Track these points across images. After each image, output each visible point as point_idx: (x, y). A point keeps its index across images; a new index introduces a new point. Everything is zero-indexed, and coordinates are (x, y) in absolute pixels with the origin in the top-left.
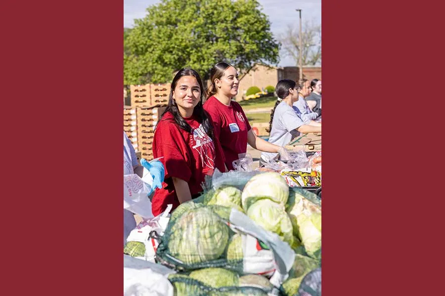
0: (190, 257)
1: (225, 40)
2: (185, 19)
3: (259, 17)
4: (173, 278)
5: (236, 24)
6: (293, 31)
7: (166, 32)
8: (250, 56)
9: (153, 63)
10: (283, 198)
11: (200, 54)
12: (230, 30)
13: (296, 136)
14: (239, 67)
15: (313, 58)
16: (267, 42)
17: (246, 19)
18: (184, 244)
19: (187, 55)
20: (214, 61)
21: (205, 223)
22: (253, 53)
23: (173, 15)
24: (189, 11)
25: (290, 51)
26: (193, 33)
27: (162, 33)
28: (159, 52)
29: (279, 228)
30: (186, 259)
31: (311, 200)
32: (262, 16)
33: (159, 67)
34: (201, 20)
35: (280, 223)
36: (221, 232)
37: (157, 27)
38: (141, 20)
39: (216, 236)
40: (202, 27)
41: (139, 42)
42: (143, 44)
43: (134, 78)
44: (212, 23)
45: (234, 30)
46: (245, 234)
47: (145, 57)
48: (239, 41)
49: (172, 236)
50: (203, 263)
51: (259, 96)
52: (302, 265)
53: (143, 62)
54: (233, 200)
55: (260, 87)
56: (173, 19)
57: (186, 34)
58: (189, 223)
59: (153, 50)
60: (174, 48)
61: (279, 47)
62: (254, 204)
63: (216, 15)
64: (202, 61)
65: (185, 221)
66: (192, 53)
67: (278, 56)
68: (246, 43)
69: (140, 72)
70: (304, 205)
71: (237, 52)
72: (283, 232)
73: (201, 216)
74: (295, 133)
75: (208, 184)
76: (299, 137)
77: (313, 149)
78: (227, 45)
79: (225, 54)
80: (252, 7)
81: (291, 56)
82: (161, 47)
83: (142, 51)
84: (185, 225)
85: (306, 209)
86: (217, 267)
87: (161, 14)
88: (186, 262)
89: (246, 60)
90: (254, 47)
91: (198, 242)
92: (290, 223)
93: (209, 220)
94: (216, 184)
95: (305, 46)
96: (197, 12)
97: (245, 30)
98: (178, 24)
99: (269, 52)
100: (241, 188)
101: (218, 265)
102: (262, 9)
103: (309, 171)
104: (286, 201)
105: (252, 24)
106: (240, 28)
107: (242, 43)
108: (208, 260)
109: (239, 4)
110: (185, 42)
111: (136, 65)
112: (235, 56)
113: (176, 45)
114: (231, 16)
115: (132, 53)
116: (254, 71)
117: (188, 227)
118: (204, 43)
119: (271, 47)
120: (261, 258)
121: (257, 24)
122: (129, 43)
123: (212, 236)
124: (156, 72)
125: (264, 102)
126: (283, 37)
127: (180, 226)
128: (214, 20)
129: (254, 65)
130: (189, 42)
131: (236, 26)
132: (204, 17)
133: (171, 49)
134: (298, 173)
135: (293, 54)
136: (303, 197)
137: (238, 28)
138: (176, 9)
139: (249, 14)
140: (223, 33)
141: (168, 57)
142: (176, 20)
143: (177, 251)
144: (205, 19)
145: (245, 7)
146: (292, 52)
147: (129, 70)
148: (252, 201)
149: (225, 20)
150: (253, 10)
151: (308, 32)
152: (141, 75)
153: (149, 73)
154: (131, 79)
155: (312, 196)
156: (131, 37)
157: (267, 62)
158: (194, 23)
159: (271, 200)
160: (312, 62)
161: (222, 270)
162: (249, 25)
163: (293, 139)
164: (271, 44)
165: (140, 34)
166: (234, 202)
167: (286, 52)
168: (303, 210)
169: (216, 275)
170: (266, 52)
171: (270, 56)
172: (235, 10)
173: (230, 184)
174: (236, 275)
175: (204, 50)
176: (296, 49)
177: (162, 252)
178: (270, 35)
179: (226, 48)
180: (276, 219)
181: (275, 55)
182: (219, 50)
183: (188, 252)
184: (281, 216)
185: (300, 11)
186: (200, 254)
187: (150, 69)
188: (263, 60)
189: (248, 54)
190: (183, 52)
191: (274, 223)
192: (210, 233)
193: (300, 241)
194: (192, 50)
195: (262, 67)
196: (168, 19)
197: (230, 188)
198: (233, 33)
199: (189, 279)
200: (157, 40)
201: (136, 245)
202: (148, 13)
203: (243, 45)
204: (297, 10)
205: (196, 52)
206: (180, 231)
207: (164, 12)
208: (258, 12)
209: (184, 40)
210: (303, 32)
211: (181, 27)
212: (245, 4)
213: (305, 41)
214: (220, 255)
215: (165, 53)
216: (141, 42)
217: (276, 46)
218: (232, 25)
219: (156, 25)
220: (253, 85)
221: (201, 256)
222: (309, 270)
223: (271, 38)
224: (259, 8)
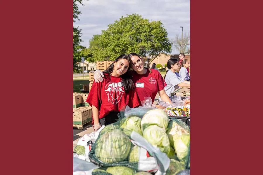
0: (106, 159)
1: (145, 41)
2: (126, 30)
3: (162, 30)
4: (95, 172)
5: (151, 33)
6: (179, 38)
7: (117, 37)
8: (157, 49)
9: (110, 51)
10: (165, 125)
11: (133, 47)
12: (148, 36)
13: (177, 88)
14: (152, 54)
15: (188, 50)
16: (166, 42)
17: (156, 31)
18: (103, 151)
19: (126, 48)
20: (139, 51)
21: (116, 139)
22: (159, 48)
23: (120, 29)
24: (128, 27)
25: (177, 47)
26: (130, 38)
27: (115, 37)
28: (113, 46)
29: (161, 143)
30: (104, 160)
31: (182, 126)
32: (164, 30)
33: (113, 53)
34: (134, 31)
35: (162, 140)
36: (125, 145)
37: (112, 35)
38: (105, 31)
39: (122, 147)
40: (134, 35)
41: (103, 41)
42: (105, 42)
43: (101, 59)
44: (139, 33)
45: (150, 36)
46: (140, 147)
47: (106, 49)
48: (152, 42)
49: (97, 145)
50: (114, 163)
51: (161, 69)
52: (175, 167)
53: (106, 51)
54: (136, 124)
55: (162, 65)
56: (121, 30)
57: (126, 38)
58: (106, 138)
59: (111, 45)
60: (120, 44)
61: (172, 45)
62: (147, 128)
63: (141, 29)
64: (134, 51)
65: (104, 137)
66: (129, 47)
67: (171, 49)
68: (155, 43)
69: (104, 56)
70: (177, 129)
71: (151, 47)
72: (163, 146)
73: (114, 134)
74: (177, 87)
75: (122, 115)
76: (178, 89)
77: (186, 95)
78: (146, 44)
79: (145, 48)
80: (159, 25)
81: (178, 50)
82: (114, 44)
83: (105, 46)
84: (105, 140)
85: (179, 131)
86: (123, 166)
87: (115, 28)
88: (104, 162)
89: (155, 51)
90: (159, 45)
91: (111, 151)
92: (168, 140)
93: (119, 137)
94: (126, 114)
95: (184, 45)
96: (132, 27)
97: (155, 36)
98: (123, 33)
99: (166, 48)
100: (141, 117)
101: (123, 165)
102: (163, 26)
103: (182, 108)
104: (167, 126)
105: (159, 34)
106: (153, 35)
107: (154, 43)
108: (117, 162)
109: (153, 24)
110: (126, 42)
111: (102, 52)
112: (150, 49)
113: (121, 43)
114: (148, 29)
115: (100, 46)
116: (159, 56)
117: (106, 141)
118: (135, 42)
119: (168, 45)
120: (149, 162)
121: (161, 34)
122: (99, 42)
123: (120, 147)
124: (111, 56)
125: (163, 72)
126: (174, 41)
127: (102, 140)
128: (140, 31)
129: (159, 54)
130: (128, 41)
131: (151, 35)
132: (135, 30)
133: (119, 45)
134: (176, 108)
135: (178, 49)
136: (177, 124)
137: (152, 35)
138: (122, 26)
139: (157, 29)
140: (144, 38)
141: (117, 49)
142: (122, 31)
143: (99, 155)
144: (136, 31)
145: (155, 25)
146: (178, 48)
147: (99, 55)
148: (146, 126)
149: (146, 31)
150: (159, 27)
151: (186, 38)
152: (104, 57)
153: (108, 56)
154: (100, 59)
155: (182, 123)
156: (100, 39)
157: (166, 52)
158: (131, 32)
159: (158, 126)
160: (187, 53)
161: (126, 167)
162: (157, 34)
163: (175, 90)
164: (168, 44)
165: (105, 37)
166: (137, 125)
167: (175, 48)
168: (177, 131)
169: (121, 171)
170: (164, 47)
171: (167, 49)
172: (151, 27)
173: (135, 115)
174: (134, 171)
175: (135, 46)
176: (180, 46)
177: (92, 154)
178: (167, 39)
179: (146, 45)
180: (160, 138)
181: (169, 49)
182: (142, 46)
183: (105, 156)
184: (163, 136)
185: (182, 27)
186: (112, 158)
187: (109, 54)
188: (164, 51)
189: (156, 48)
190: (125, 47)
191: (158, 140)
192: (119, 145)
193: (175, 150)
194: (129, 45)
195: (163, 55)
196: (118, 30)
197: (135, 117)
198: (149, 37)
199: (105, 173)
200: (112, 40)
201: (81, 148)
202: (109, 28)
203: (154, 44)
204: (181, 27)
205: (131, 46)
206: (101, 144)
207: (116, 27)
208: (162, 28)
209: (126, 41)
210: (183, 38)
211: (124, 35)
212: (155, 24)
213: (184, 42)
214: (125, 159)
215: (116, 47)
216: (105, 41)
217: (170, 45)
218: (149, 34)
219: (112, 33)
220: (159, 63)
221: (113, 159)
222: (179, 170)
223: (167, 41)
224: (162, 26)
